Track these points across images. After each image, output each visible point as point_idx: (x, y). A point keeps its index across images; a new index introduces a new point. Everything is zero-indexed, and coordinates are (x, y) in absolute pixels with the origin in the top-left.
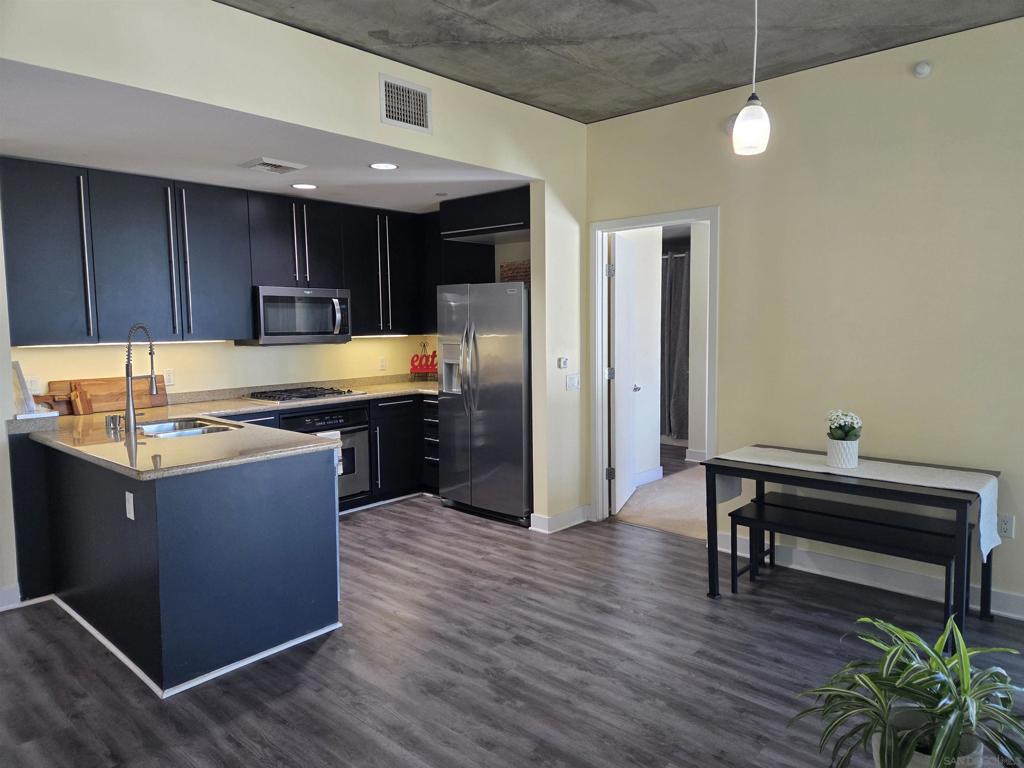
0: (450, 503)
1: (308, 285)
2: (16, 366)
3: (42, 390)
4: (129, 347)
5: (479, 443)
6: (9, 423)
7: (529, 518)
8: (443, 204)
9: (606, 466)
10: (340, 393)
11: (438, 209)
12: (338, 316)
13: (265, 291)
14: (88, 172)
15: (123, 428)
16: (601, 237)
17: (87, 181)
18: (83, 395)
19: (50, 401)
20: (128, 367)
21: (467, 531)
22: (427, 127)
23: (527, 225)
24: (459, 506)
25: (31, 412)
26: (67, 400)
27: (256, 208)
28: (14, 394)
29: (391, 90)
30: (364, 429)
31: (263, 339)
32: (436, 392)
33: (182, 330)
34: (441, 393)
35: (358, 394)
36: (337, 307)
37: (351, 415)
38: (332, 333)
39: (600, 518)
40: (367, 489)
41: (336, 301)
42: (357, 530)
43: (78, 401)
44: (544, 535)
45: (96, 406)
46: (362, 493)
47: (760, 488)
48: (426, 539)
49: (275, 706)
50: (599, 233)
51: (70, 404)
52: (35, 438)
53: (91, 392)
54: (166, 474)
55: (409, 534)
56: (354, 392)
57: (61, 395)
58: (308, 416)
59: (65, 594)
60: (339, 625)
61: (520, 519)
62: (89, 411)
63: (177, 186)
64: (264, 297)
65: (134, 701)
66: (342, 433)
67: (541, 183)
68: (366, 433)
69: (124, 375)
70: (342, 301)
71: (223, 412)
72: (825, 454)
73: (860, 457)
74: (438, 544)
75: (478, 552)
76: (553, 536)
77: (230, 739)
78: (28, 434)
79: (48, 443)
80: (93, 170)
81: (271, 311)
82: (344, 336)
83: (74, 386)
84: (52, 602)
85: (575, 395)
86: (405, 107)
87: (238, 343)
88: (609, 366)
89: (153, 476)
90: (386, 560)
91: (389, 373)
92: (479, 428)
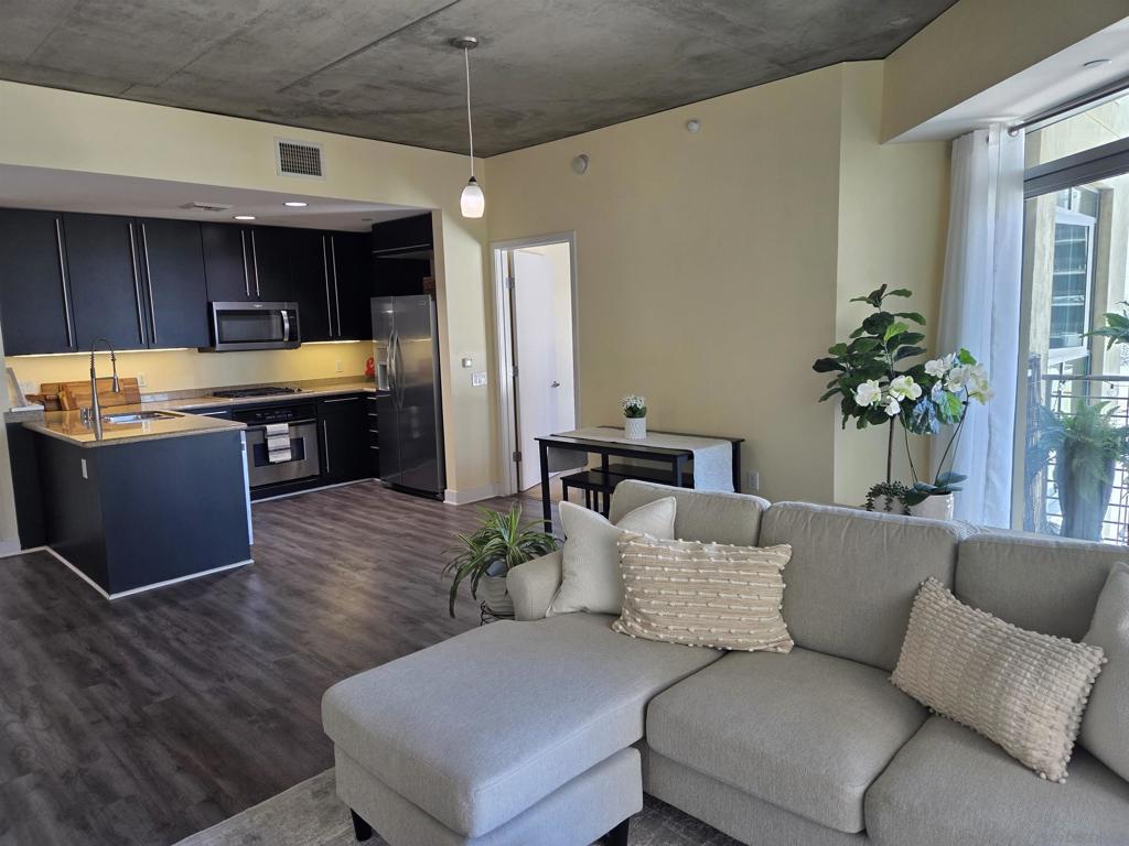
0: (389, 484)
1: (259, 300)
2: (10, 371)
3: (36, 391)
4: (92, 356)
5: (416, 435)
6: (6, 414)
7: (443, 493)
8: (373, 226)
9: (514, 450)
10: (291, 391)
11: (370, 230)
12: (287, 326)
13: (217, 306)
14: (62, 215)
15: (91, 418)
16: (500, 255)
17: (62, 224)
18: (69, 394)
19: (41, 399)
20: (92, 371)
21: (390, 504)
22: (320, 175)
23: (432, 247)
24: (397, 488)
25: (23, 406)
26: (54, 399)
27: (210, 235)
28: (11, 393)
29: (285, 149)
30: (313, 422)
31: (219, 346)
32: (374, 390)
33: (146, 340)
34: (379, 392)
35: (306, 393)
36: (285, 318)
37: (300, 410)
38: (282, 340)
39: (509, 494)
40: (318, 473)
41: (284, 313)
42: (302, 505)
43: (65, 399)
44: (453, 506)
45: (79, 403)
46: (313, 476)
47: (605, 460)
48: (354, 511)
49: (183, 603)
50: (498, 251)
51: (58, 401)
52: (25, 425)
53: (75, 392)
54: (104, 444)
55: (342, 507)
56: (304, 390)
57: (51, 395)
58: (258, 411)
59: (54, 546)
60: (251, 561)
61: (436, 495)
62: (74, 407)
63: (137, 221)
64: (217, 311)
65: (89, 601)
66: (290, 425)
67: (439, 211)
68: (314, 426)
69: (90, 379)
70: (290, 313)
71: (181, 407)
72: (623, 429)
73: (647, 431)
74: (361, 513)
75: (389, 518)
76: (458, 507)
77: (147, 618)
78: (20, 423)
79: (36, 429)
80: (67, 213)
81: (224, 323)
82: (294, 341)
83: (62, 387)
84: (45, 551)
85: (484, 393)
86: (300, 161)
87: (201, 350)
88: (513, 364)
89: (94, 445)
90: (312, 524)
91: (345, 374)
92: (415, 423)
